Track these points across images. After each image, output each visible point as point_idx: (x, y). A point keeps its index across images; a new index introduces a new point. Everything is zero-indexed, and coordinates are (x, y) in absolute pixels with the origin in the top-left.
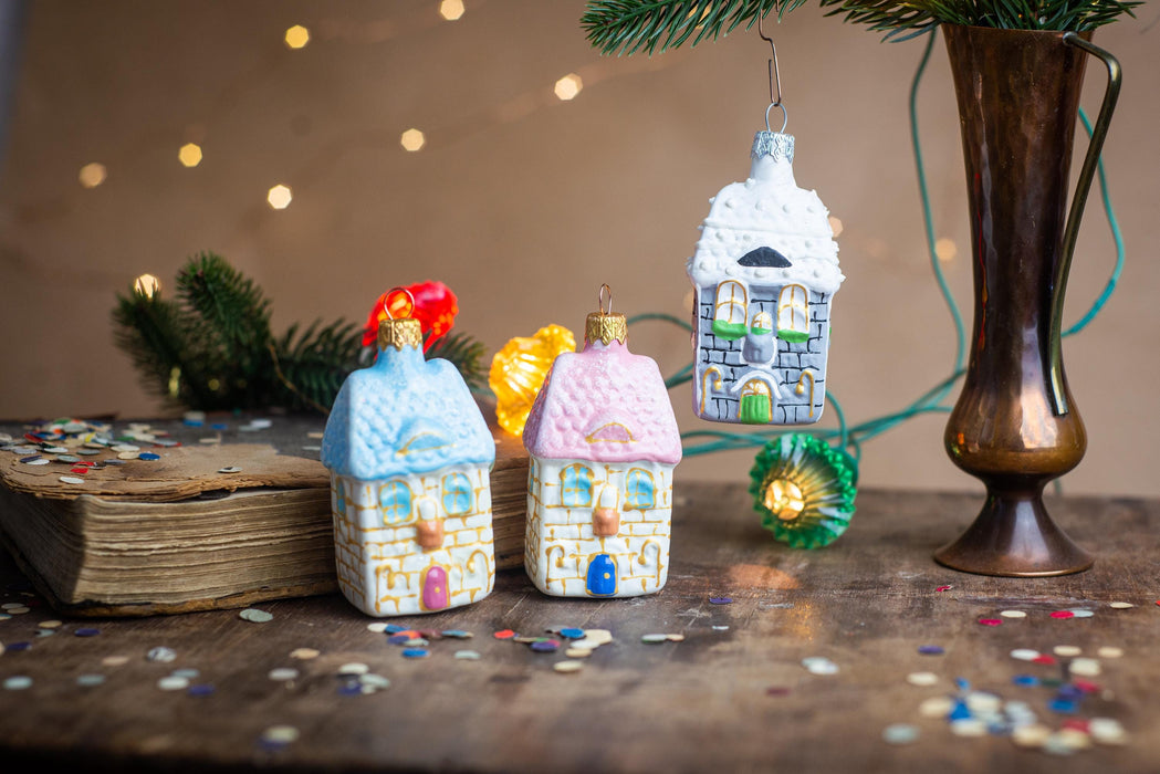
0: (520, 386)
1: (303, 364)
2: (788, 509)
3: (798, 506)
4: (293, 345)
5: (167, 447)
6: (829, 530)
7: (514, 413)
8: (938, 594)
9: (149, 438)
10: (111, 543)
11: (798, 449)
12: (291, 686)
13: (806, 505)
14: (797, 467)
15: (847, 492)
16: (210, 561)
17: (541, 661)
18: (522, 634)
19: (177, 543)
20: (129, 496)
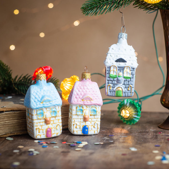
1: (19, 84)
2: (126, 116)
3: (128, 115)
4: (17, 80)
6: (135, 120)
7: (66, 95)
8: (159, 134)
11: (128, 103)
12: (18, 154)
13: (130, 115)
14: (128, 107)
15: (139, 112)
17: (72, 148)
18: (68, 143)
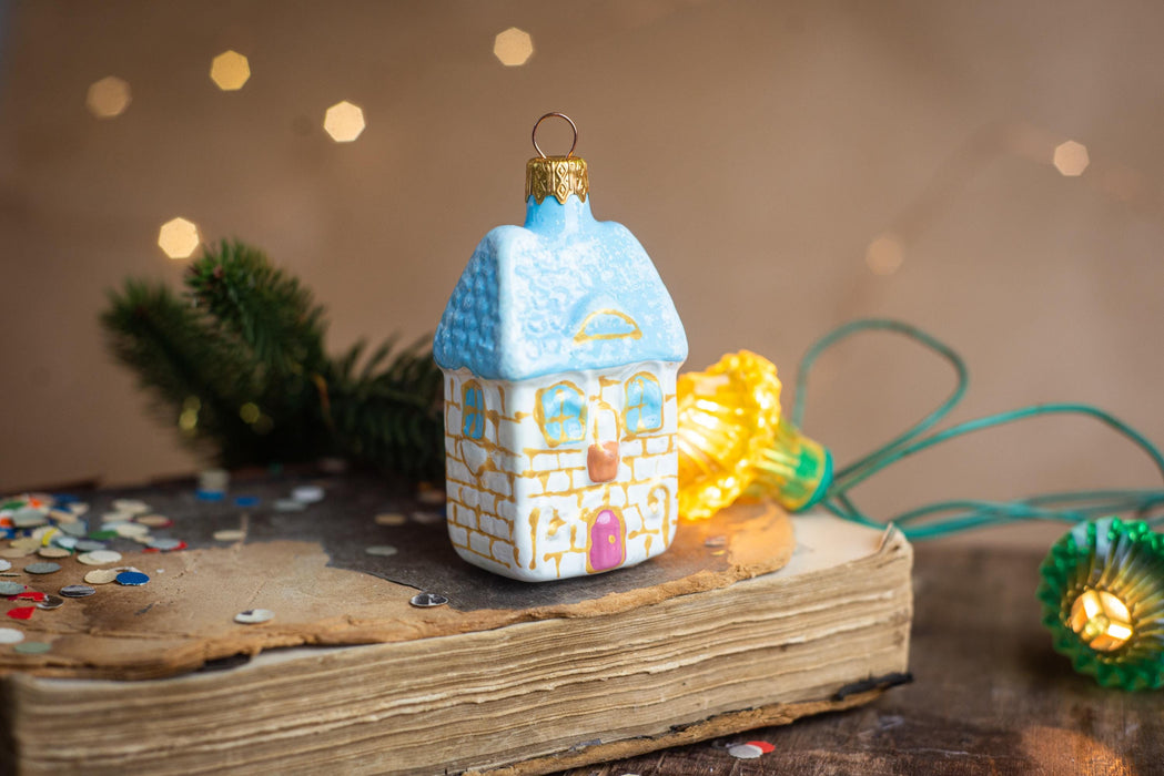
0: (694, 447)
1: (373, 400)
2: (1106, 636)
3: (1121, 633)
4: (358, 370)
5: (164, 551)
9: (135, 532)
10: (61, 747)
11: (1123, 542)
13: (1136, 632)
14: (1123, 574)
16: (220, 765)
19: (168, 742)
20: (90, 669)
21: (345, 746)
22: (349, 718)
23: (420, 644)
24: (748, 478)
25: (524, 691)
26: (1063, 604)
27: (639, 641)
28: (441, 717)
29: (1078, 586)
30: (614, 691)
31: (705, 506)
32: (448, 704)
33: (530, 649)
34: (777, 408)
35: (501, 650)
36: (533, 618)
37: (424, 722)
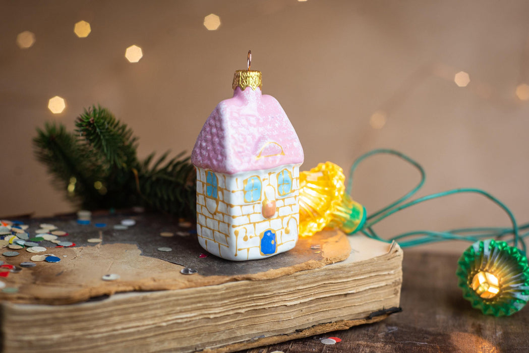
2: (488, 292)
5: (65, 247)
6: (513, 307)
9: (52, 238)
10: (24, 335)
13: (501, 291)
14: (496, 264)
15: (527, 282)
19: (71, 334)
20: (37, 300)
21: (151, 337)
22: (153, 324)
23: (186, 291)
24: (330, 219)
25: (231, 313)
26: (469, 278)
27: (283, 291)
28: (194, 324)
29: (476, 270)
30: (271, 313)
31: (310, 231)
32: (197, 318)
33: (234, 294)
34: (344, 188)
35: (222, 294)
36: (236, 280)
37: (186, 326)
